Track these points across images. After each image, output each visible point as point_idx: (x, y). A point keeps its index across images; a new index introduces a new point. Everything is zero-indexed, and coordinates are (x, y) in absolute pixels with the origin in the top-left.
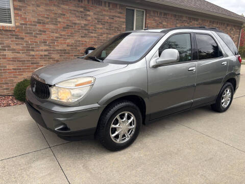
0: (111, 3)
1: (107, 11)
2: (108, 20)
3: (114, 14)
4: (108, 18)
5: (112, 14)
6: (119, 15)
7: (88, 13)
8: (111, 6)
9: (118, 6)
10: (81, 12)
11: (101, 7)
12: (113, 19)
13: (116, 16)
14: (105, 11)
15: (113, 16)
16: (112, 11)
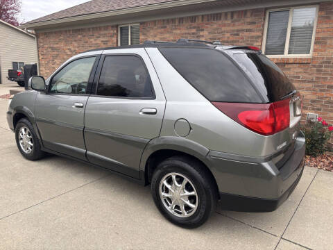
0: (236, 12)
1: (229, 25)
2: (228, 38)
3: (240, 27)
4: (228, 35)
5: (236, 28)
6: (249, 27)
7: (201, 33)
8: (235, 17)
9: (249, 14)
10: (193, 34)
11: (220, 22)
12: (238, 35)
13: (243, 30)
14: (225, 25)
15: (238, 31)
16: (237, 23)
